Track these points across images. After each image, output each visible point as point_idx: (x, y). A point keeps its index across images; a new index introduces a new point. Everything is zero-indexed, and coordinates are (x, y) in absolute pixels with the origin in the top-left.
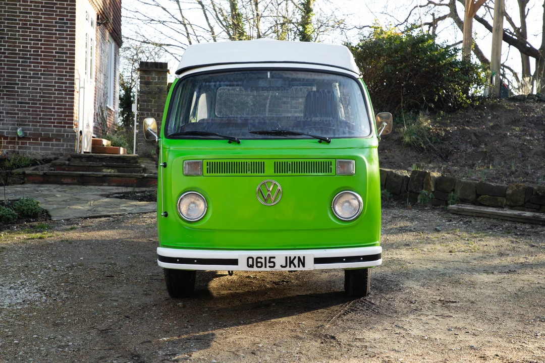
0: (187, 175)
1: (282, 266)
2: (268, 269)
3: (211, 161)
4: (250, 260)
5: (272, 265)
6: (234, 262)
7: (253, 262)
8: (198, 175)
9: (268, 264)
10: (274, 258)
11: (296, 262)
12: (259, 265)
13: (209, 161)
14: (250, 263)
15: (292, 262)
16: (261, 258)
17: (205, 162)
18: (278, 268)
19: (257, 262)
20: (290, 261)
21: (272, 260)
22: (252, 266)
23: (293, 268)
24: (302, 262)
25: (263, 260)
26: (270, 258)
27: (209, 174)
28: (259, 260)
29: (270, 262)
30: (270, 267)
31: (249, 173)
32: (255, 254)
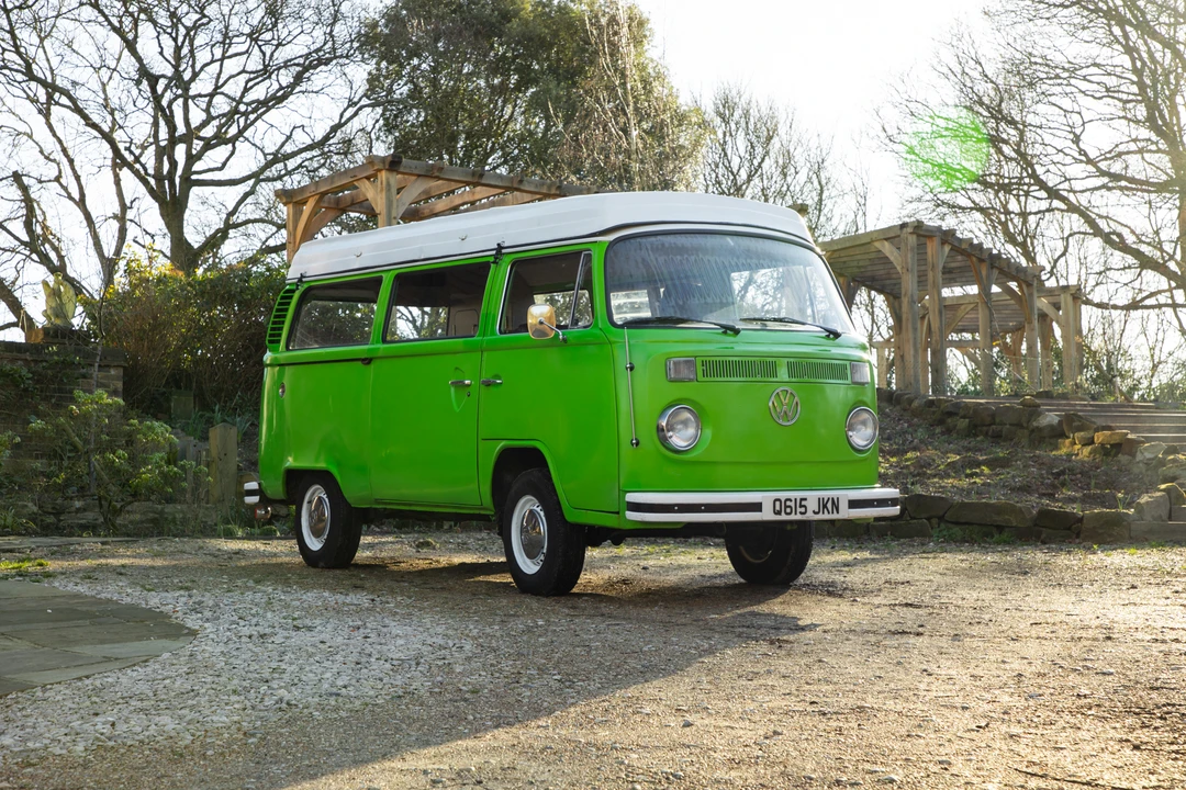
0: (672, 381)
1: (814, 512)
2: (799, 517)
3: (708, 359)
4: (778, 503)
5: (803, 510)
6: (757, 507)
7: (781, 506)
8: (691, 380)
9: (799, 510)
10: (805, 499)
11: (829, 505)
12: (788, 510)
13: (704, 359)
14: (778, 508)
15: (825, 506)
16: (791, 500)
17: (699, 360)
18: (810, 516)
19: (786, 507)
20: (823, 505)
21: (803, 503)
22: (779, 513)
23: (826, 516)
24: (836, 506)
25: (792, 504)
26: (802, 500)
27: (706, 379)
28: (788, 503)
29: (801, 506)
30: (801, 513)
31: (759, 378)
32: (783, 495)
